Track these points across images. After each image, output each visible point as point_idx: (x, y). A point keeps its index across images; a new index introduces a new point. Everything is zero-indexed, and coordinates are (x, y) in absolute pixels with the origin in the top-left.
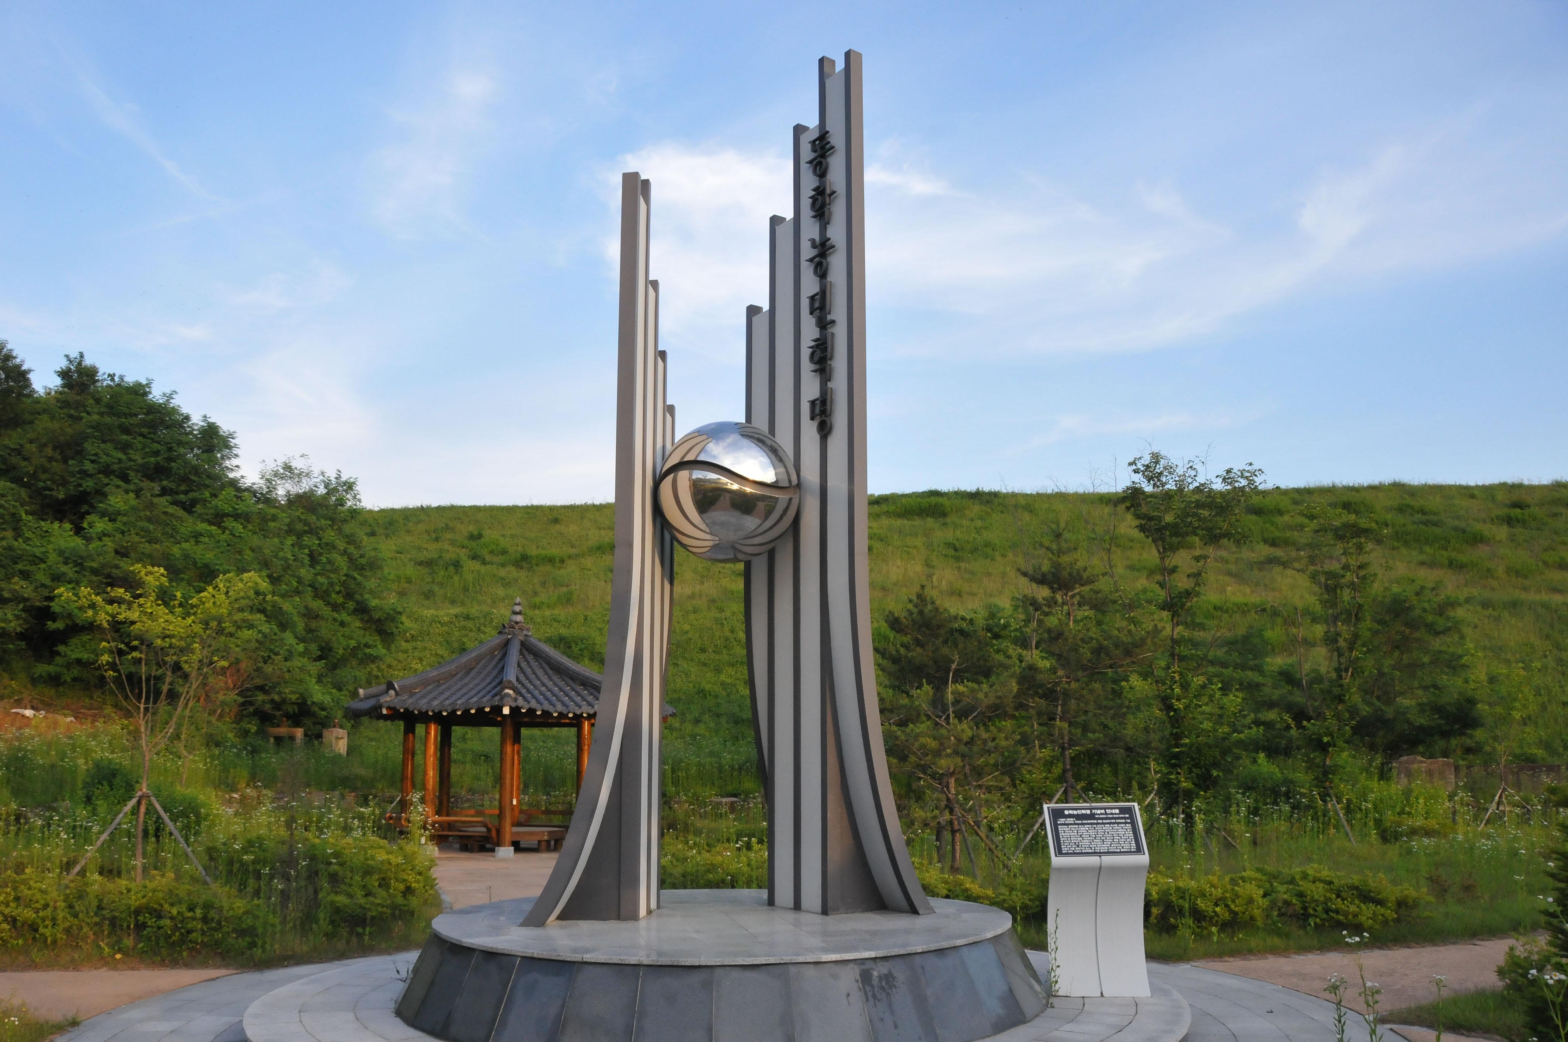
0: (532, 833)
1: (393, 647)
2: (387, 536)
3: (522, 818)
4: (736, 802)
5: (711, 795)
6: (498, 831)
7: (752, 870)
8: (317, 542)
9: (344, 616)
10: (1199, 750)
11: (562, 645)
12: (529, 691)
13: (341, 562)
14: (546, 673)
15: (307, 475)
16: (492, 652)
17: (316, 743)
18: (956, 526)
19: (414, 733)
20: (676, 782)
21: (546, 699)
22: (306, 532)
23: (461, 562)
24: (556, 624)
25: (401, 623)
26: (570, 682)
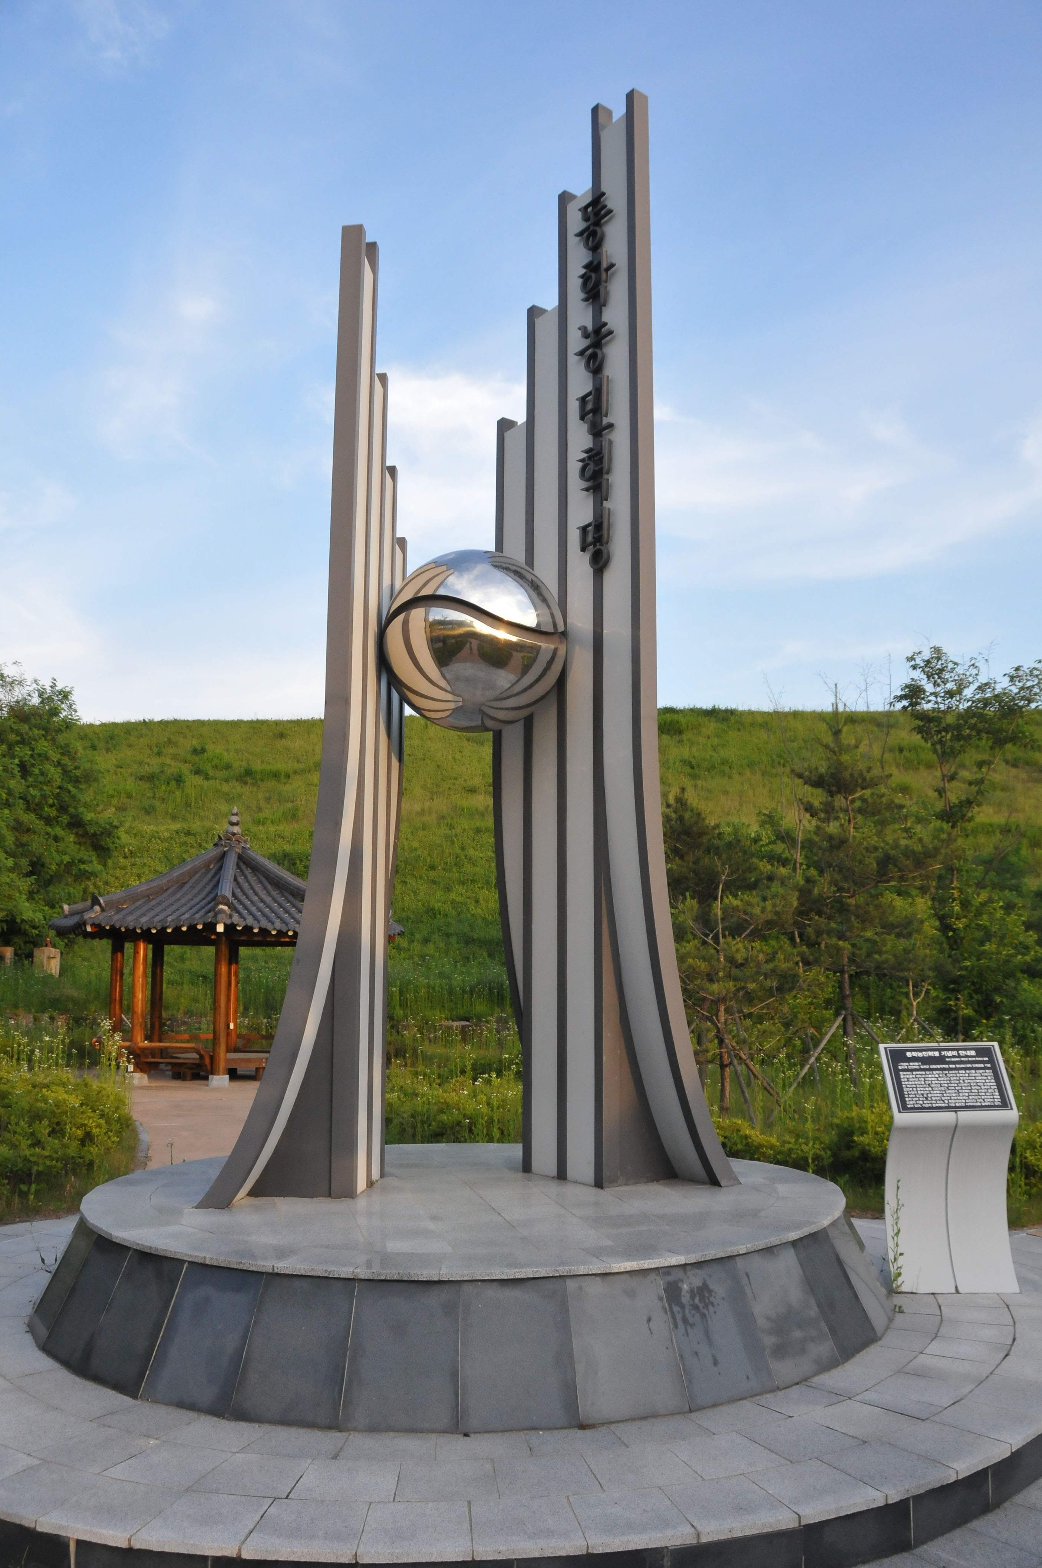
0: (249, 1060)
1: (110, 862)
2: (108, 750)
3: (240, 1043)
4: (468, 1026)
5: (441, 1019)
6: (212, 1058)
7: (492, 1110)
8: (30, 753)
9: (58, 831)
10: (980, 974)
11: (286, 862)
12: (246, 908)
13: (54, 773)
14: (265, 888)
15: (20, 683)
16: (207, 865)
17: (26, 962)
18: (692, 744)
19: (122, 952)
20: (403, 1005)
21: (264, 915)
22: (18, 743)
23: (183, 777)
24: (280, 841)
25: (118, 838)
26: (291, 898)
